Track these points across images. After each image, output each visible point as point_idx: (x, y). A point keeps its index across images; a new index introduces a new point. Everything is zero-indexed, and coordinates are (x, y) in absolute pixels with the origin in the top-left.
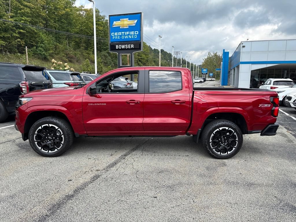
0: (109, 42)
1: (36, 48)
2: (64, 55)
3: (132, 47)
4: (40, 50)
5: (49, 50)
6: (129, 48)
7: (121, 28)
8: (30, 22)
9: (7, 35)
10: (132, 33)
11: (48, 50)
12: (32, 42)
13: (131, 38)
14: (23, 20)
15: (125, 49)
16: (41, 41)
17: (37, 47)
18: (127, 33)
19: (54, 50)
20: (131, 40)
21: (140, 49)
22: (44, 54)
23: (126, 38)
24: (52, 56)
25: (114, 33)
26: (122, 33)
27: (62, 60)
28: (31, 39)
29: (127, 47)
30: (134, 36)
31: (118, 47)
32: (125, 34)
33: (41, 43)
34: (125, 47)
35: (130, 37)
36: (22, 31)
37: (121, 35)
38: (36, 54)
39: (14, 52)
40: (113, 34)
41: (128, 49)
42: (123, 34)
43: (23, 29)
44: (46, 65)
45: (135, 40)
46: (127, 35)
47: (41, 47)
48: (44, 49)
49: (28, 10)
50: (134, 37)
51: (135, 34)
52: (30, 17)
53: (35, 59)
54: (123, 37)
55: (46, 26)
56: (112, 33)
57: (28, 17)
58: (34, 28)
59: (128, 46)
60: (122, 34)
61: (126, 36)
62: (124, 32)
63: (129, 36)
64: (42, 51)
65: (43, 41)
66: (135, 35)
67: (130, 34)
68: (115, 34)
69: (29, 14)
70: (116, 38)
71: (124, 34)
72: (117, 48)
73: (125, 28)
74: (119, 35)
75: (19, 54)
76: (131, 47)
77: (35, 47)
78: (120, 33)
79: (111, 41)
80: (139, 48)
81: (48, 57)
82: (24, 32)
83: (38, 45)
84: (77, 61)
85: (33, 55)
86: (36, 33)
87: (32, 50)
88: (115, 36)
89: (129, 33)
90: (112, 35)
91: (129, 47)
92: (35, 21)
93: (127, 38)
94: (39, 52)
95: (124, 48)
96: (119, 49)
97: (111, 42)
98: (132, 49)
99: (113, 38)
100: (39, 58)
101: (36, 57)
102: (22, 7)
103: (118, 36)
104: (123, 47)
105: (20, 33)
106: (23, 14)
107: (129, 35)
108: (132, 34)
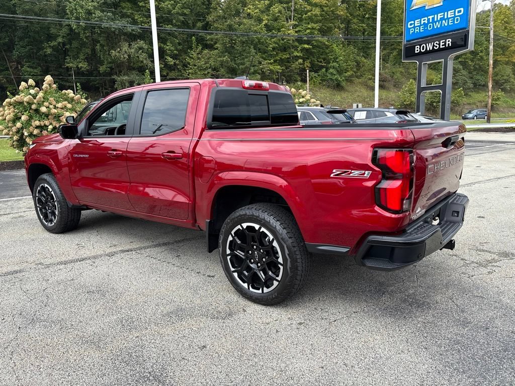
0: (404, 42)
1: (326, 71)
2: (370, 77)
3: (449, 44)
4: (332, 74)
5: (346, 71)
6: (441, 47)
7: (427, 8)
8: (319, 30)
9: (285, 56)
10: (450, 14)
11: (344, 71)
12: (321, 62)
13: (446, 25)
14: (309, 28)
15: (433, 51)
16: (334, 58)
17: (327, 69)
18: (440, 16)
19: (355, 70)
20: (446, 31)
21: (465, 45)
22: (337, 80)
23: (435, 27)
24: (351, 80)
25: (413, 22)
26: (429, 17)
27: (367, 85)
28: (319, 57)
29: (438, 46)
30: (454, 20)
31: (420, 49)
32: (436, 20)
33: (333, 62)
34: (434, 46)
35: (445, 23)
36: (306, 46)
37: (426, 22)
38: (325, 80)
39: (295, 80)
40: (411, 25)
41: (440, 50)
42: (431, 21)
43: (308, 44)
44: (339, 96)
45: (454, 28)
46: (439, 21)
47: (334, 68)
48: (338, 71)
49: (317, 11)
50: (454, 22)
51: (457, 14)
52: (320, 21)
53: (323, 88)
54: (430, 26)
55: (348, 31)
56: (409, 23)
57: (316, 22)
58: (324, 40)
59: (439, 44)
60: (429, 19)
61: (437, 23)
62: (433, 16)
63: (444, 21)
64: (334, 74)
65: (337, 58)
66: (456, 18)
67: (446, 17)
68: (414, 24)
69: (318, 18)
70: (416, 31)
71: (433, 19)
72: (417, 50)
73: (435, 6)
74: (422, 24)
75: (299, 83)
76: (445, 45)
77: (324, 70)
78: (424, 20)
79: (408, 39)
80: (463, 43)
81: (344, 84)
82: (310, 48)
83: (330, 65)
84: (395, 86)
85: (320, 83)
86: (327, 47)
87: (319, 75)
88: (414, 27)
89: (444, 15)
90: (409, 27)
91: (443, 45)
92: (328, 27)
93: (439, 26)
94: (329, 76)
95: (431, 49)
96: (420, 53)
97: (407, 41)
98: (449, 48)
99: (411, 32)
100: (329, 87)
101: (324, 85)
102: (309, 8)
103: (419, 26)
104: (430, 47)
105: (303, 50)
106: (311, 20)
107: (442, 19)
108: (449, 16)
